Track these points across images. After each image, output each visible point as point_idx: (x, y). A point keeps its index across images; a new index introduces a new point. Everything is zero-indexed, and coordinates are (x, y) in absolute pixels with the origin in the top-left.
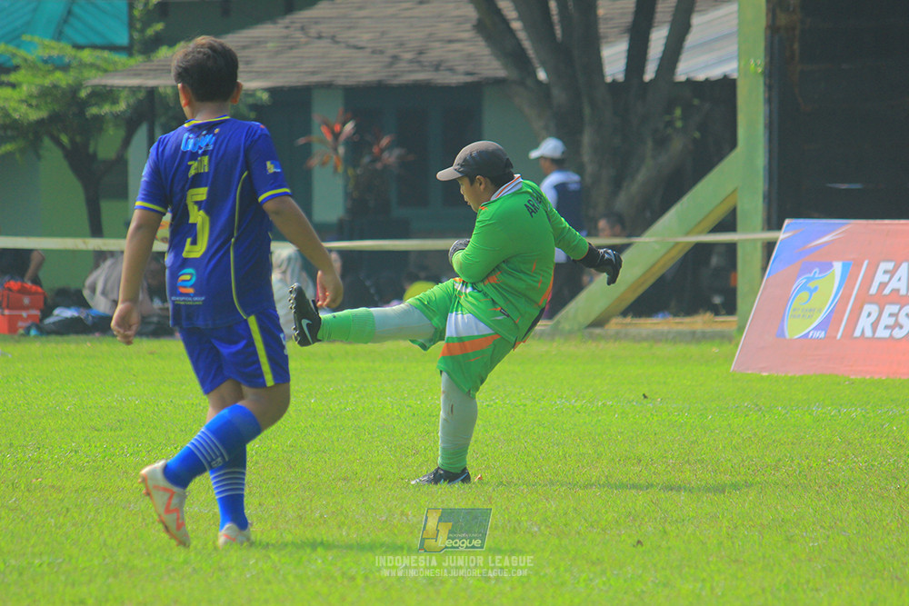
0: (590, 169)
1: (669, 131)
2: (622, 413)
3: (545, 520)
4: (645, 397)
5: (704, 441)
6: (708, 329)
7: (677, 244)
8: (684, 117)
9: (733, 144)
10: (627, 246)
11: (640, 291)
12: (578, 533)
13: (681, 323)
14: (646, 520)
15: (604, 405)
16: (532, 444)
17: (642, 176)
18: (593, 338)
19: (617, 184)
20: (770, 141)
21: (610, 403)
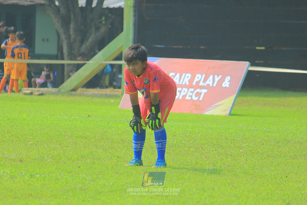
0: (72, 36)
1: (100, 25)
2: (81, 121)
3: (53, 157)
4: (89, 116)
5: (109, 132)
6: (111, 93)
7: (101, 64)
8: (106, 20)
9: (122, 30)
10: (84, 64)
11: (89, 79)
12: (64, 162)
13: (102, 91)
14: (88, 158)
15: (75, 118)
16: (49, 131)
17: (90, 40)
18: (72, 95)
19: (82, 42)
20: (135, 29)
21: (77, 118)
